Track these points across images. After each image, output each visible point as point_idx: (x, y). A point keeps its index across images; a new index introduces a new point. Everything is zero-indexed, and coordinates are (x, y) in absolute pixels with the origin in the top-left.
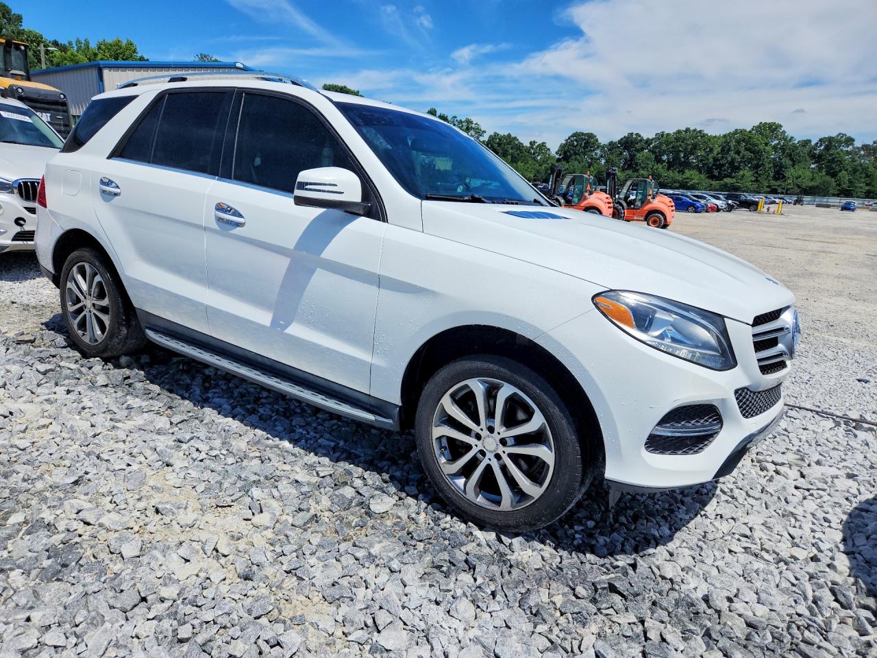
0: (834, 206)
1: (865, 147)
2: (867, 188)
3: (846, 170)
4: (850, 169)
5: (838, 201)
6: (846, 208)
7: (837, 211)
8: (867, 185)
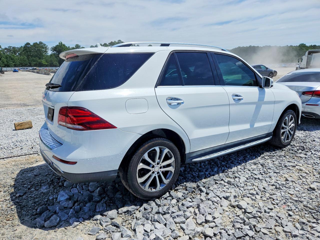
0: (9, 71)
1: (6, 49)
2: (14, 63)
3: (4, 57)
4: (5, 57)
5: (6, 69)
6: (15, 71)
7: (12, 72)
8: (13, 62)
